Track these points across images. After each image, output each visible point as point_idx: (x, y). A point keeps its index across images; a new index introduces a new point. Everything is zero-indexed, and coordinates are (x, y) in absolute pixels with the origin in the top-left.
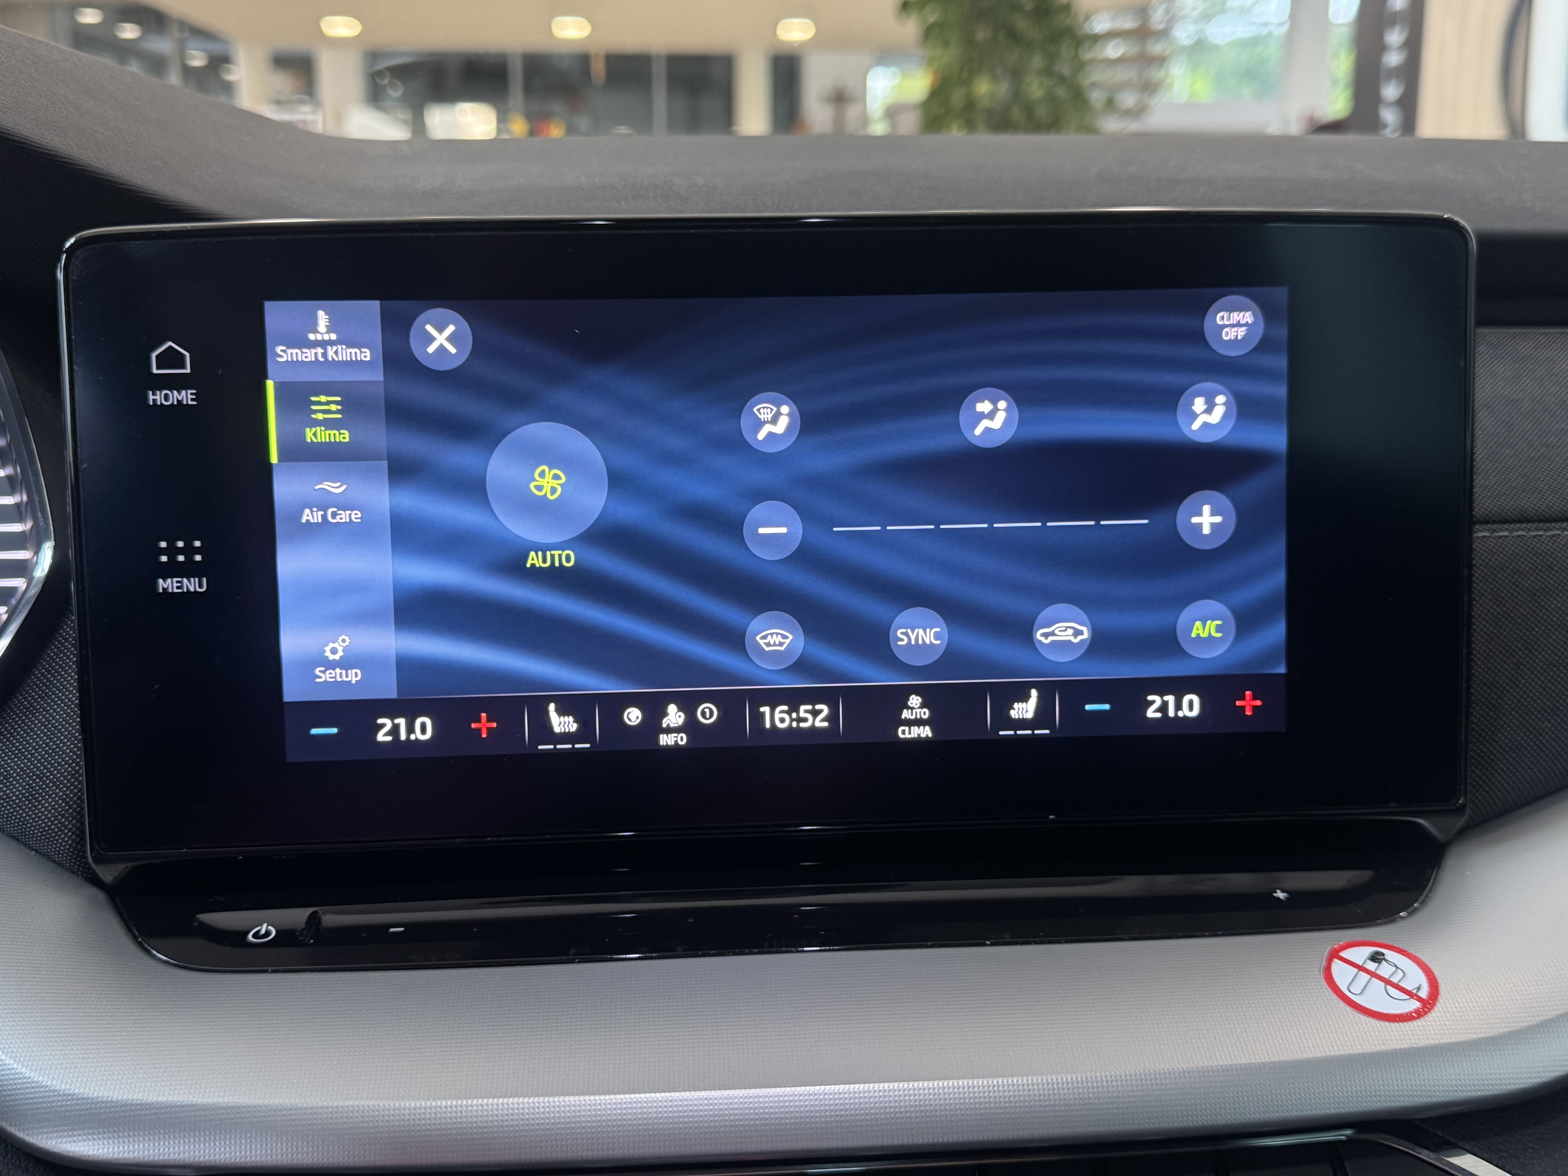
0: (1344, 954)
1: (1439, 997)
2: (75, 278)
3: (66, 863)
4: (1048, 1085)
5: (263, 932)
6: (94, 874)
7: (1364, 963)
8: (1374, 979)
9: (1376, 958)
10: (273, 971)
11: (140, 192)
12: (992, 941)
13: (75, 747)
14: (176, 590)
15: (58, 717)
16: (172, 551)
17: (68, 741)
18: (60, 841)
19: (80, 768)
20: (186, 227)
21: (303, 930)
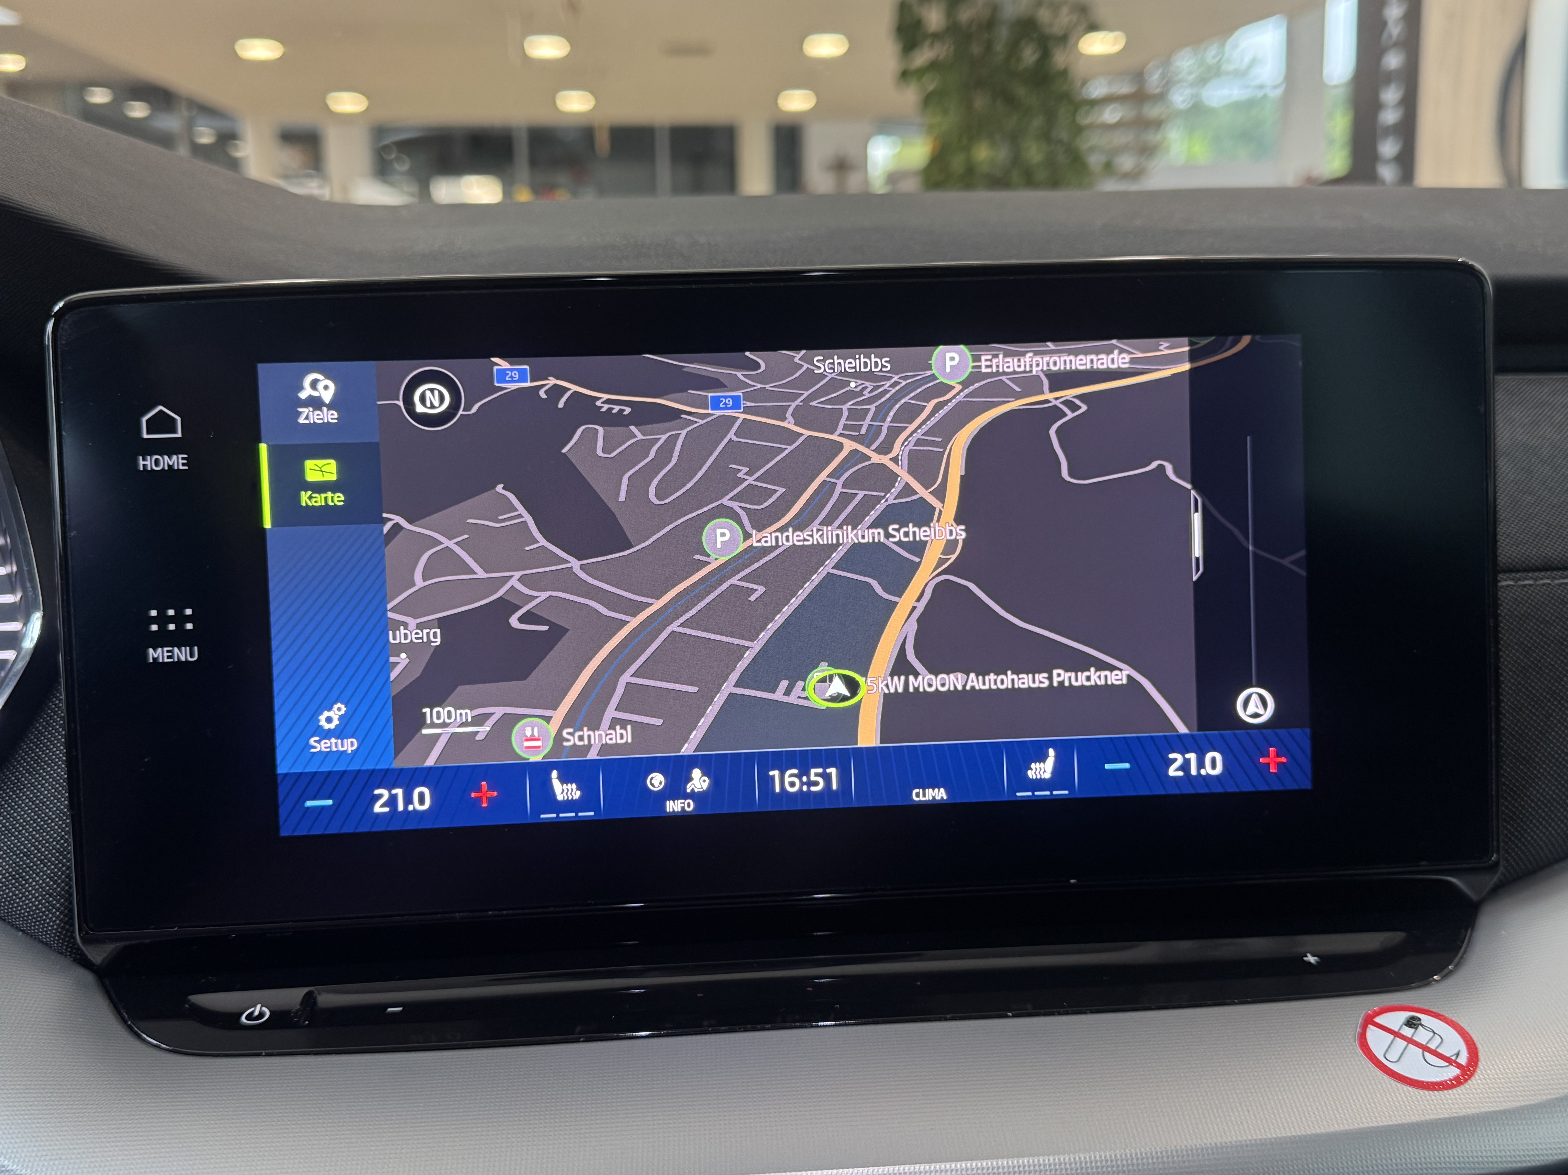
0: (1379, 1020)
1: (1479, 1063)
2: (64, 342)
3: (54, 943)
4: (1076, 1164)
5: (256, 1013)
6: (83, 954)
7: (1400, 1029)
8: (1411, 1046)
9: (1412, 1023)
10: (267, 1055)
11: (132, 257)
12: (1014, 1012)
13: (63, 823)
14: (166, 660)
15: (46, 792)
16: (163, 620)
17: (56, 817)
18: (48, 921)
19: (69, 845)
20: (177, 289)
21: (298, 1010)
